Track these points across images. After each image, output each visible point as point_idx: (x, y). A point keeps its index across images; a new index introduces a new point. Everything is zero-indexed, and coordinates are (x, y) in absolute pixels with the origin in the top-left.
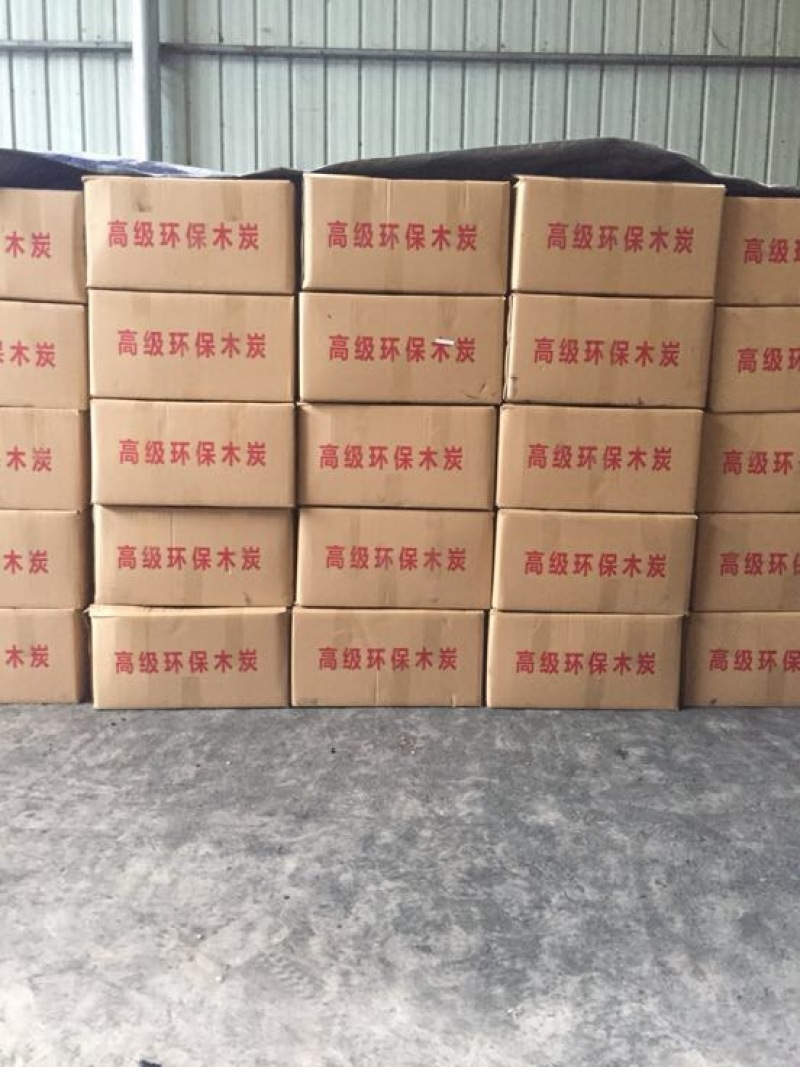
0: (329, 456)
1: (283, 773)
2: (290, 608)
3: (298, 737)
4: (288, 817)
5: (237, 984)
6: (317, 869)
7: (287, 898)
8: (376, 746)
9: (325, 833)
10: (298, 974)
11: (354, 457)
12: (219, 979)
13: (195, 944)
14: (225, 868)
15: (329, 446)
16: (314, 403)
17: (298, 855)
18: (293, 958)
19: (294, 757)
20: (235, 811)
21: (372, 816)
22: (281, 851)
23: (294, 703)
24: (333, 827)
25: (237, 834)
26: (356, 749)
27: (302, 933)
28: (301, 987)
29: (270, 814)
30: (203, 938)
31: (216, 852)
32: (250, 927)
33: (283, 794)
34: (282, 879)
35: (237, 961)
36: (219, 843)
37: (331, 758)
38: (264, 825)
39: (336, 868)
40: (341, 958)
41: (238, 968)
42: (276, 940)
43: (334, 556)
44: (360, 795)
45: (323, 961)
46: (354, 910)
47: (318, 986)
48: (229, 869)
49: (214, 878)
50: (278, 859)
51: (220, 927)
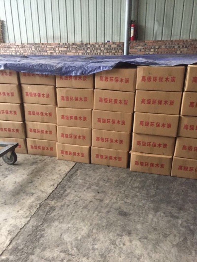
1: (173, 196)
2: (173, 156)
5: (176, 248)
7: (181, 230)
9: (185, 215)
11: (192, 128)
12: (172, 247)
15: (186, 125)
16: (184, 116)
17: (181, 219)
18: (185, 245)
20: (165, 205)
22: (177, 218)
23: (172, 175)
25: (167, 211)
27: (185, 239)
30: (167, 236)
32: (175, 236)
33: (175, 202)
34: (179, 225)
36: (164, 213)
38: (172, 210)
41: (175, 245)
51: (170, 234)
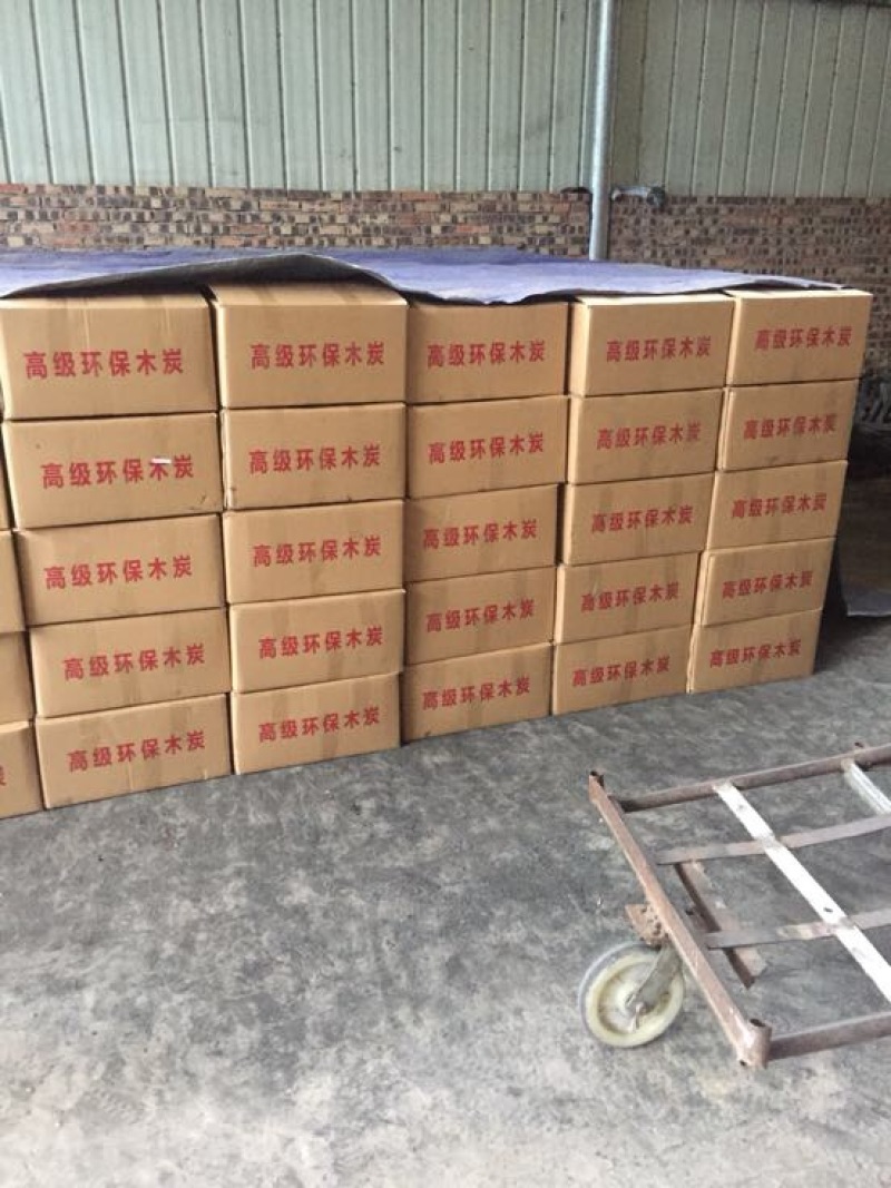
0: (55, 576)
1: (58, 896)
2: (32, 721)
3: (61, 848)
4: (74, 947)
5: (74, 1124)
6: (113, 998)
7: (95, 1033)
8: (140, 845)
9: (113, 957)
10: (120, 1105)
11: (81, 576)
12: (57, 1125)
13: (27, 1098)
14: (31, 1015)
15: (54, 568)
16: (32, 529)
17: (94, 987)
18: (114, 1090)
19: (64, 873)
20: (22, 952)
21: (152, 928)
22: (79, 985)
23: (48, 805)
24: (119, 949)
25: (31, 976)
26: (121, 850)
27: (115, 1064)
28: (126, 1114)
29: (57, 947)
30: (33, 1090)
31: (19, 1000)
32: (70, 1069)
33: (63, 921)
34: (86, 1015)
35: (68, 1105)
36: (18, 990)
37: (100, 868)
38: (55, 961)
39: (131, 993)
40: (153, 1079)
41: (71, 1111)
42: (96, 1077)
43: (73, 668)
44: (136, 906)
45: (139, 1085)
46: (154, 1031)
47: (140, 1110)
48: (36, 1015)
49: (25, 1029)
50: (77, 995)
51: (43, 1076)
